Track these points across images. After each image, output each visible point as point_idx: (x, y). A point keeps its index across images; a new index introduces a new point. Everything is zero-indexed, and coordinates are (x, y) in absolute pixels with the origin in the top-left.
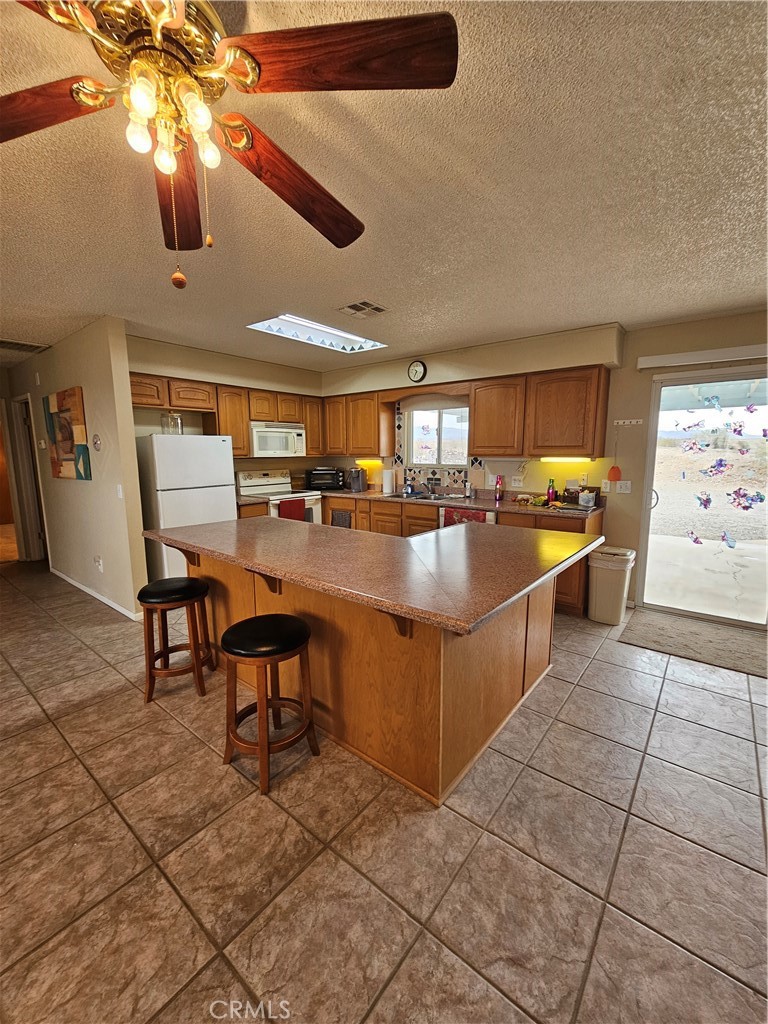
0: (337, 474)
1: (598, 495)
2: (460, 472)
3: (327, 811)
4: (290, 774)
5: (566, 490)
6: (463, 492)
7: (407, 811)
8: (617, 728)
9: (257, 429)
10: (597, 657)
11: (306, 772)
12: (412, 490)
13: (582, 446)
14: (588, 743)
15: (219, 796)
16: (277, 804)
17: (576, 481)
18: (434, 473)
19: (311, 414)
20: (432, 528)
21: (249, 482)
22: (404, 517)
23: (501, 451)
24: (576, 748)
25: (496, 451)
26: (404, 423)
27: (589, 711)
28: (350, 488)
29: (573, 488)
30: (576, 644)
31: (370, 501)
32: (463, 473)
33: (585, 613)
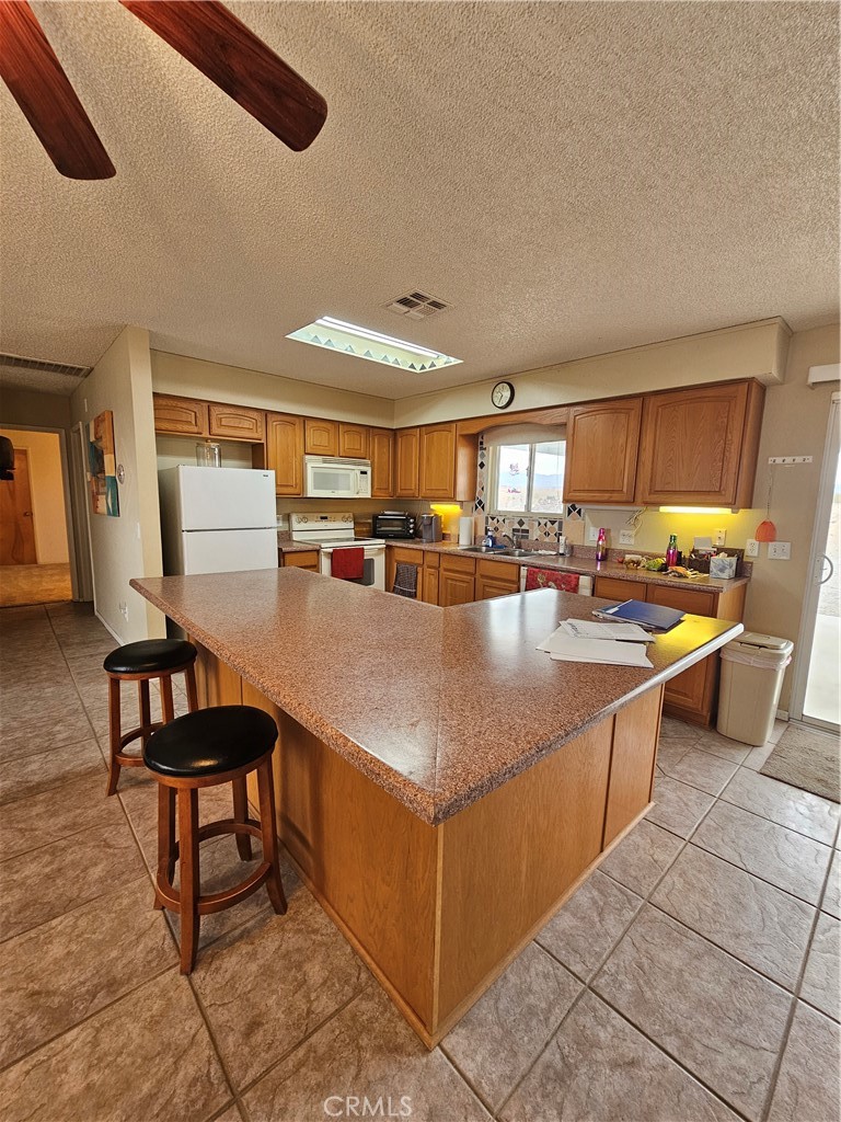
0: (407, 520)
1: (740, 559)
2: (553, 523)
3: (260, 1024)
4: (232, 944)
5: (694, 551)
6: (555, 548)
7: (379, 1049)
8: (749, 934)
9: (313, 465)
10: (725, 796)
11: (257, 942)
12: (494, 543)
13: (719, 492)
14: (696, 957)
15: (125, 966)
16: (196, 995)
17: (710, 539)
18: (521, 523)
19: (380, 449)
20: (510, 592)
21: (303, 526)
22: (478, 576)
23: (606, 496)
24: (677, 964)
25: (598, 496)
26: (488, 462)
27: (704, 892)
28: (421, 537)
29: (704, 549)
30: (694, 771)
31: (440, 554)
32: (556, 524)
33: (711, 722)
